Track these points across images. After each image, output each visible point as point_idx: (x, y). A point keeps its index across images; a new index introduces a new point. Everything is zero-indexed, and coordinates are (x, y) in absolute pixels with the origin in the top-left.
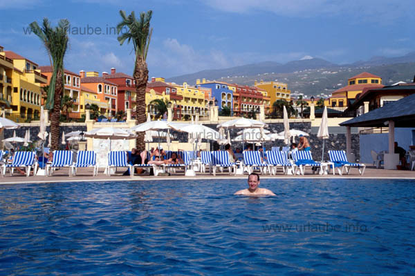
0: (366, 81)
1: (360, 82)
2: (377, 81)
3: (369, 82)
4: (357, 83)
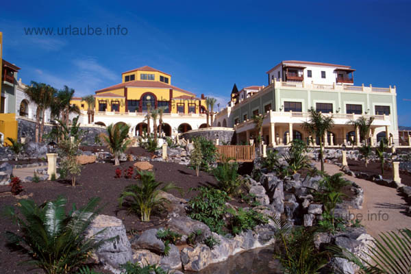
0: (151, 77)
1: (143, 77)
2: (167, 80)
3: (157, 79)
4: (138, 78)
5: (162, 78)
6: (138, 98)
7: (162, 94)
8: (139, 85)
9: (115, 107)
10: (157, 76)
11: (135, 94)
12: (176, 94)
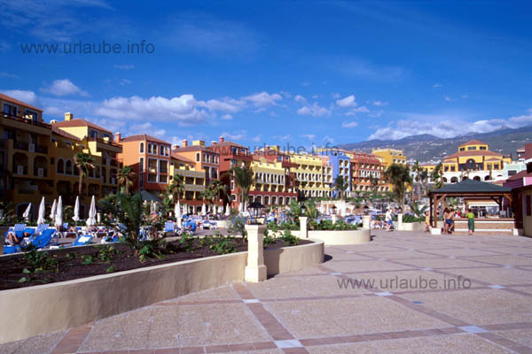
0: (475, 148)
1: (469, 148)
2: (485, 148)
3: (478, 149)
4: (466, 149)
5: (481, 148)
6: (465, 162)
7: (478, 159)
8: (466, 154)
9: (453, 169)
10: (478, 147)
11: (463, 160)
12: (486, 158)
